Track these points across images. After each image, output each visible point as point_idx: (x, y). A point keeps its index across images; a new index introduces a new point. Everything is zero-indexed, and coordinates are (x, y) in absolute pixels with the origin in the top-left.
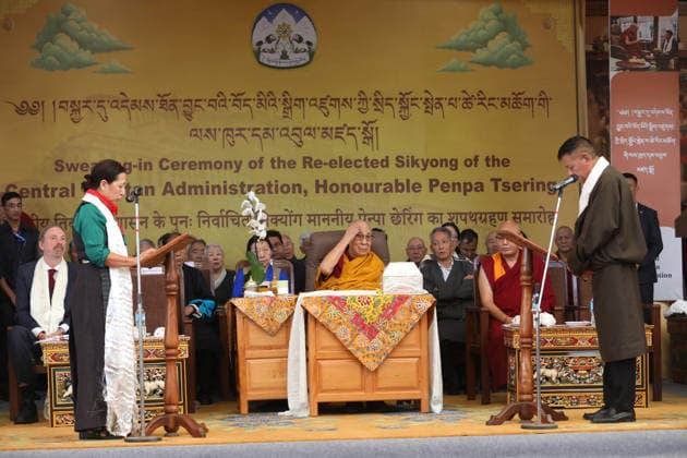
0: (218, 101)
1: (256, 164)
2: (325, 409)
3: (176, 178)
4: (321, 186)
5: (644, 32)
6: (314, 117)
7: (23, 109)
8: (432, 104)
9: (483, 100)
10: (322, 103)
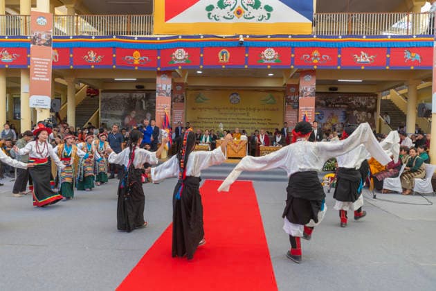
0: (224, 108)
1: (229, 119)
2: (229, 158)
3: (217, 121)
4: (240, 123)
5: (292, 98)
6: (239, 112)
7: (194, 109)
8: (259, 110)
9: (268, 109)
10: (240, 109)
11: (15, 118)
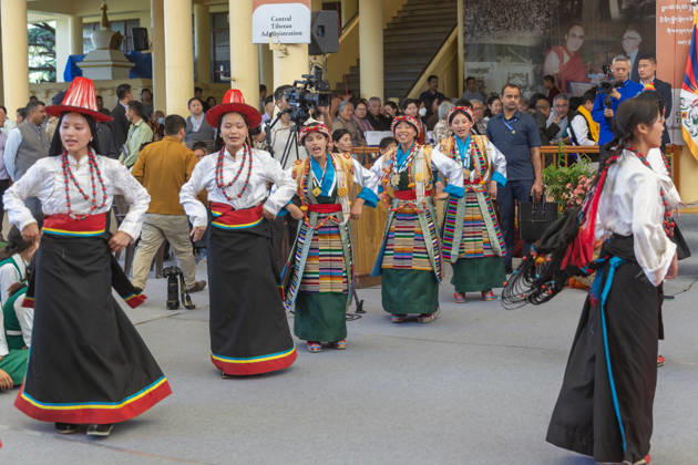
11: (216, 78)
